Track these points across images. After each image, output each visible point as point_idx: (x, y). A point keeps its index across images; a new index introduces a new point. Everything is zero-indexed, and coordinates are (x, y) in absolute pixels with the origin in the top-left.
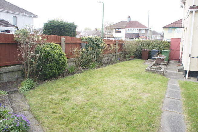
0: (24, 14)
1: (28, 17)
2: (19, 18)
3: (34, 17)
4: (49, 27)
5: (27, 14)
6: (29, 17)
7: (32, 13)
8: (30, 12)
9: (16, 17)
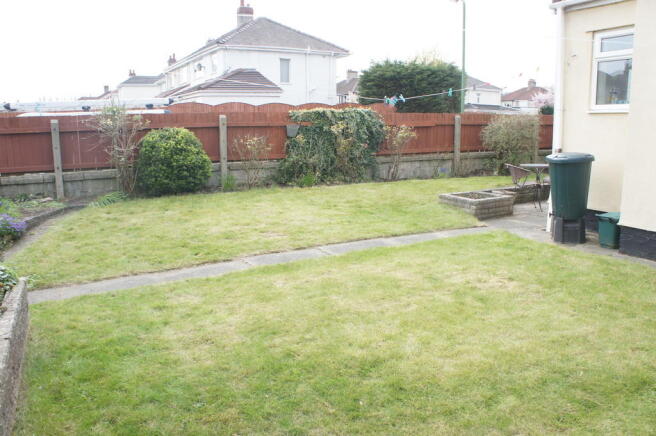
0: (309, 50)
1: (321, 58)
2: (297, 63)
3: (336, 55)
4: (373, 80)
5: (320, 48)
6: (324, 56)
7: (333, 46)
8: (328, 44)
9: (288, 60)
